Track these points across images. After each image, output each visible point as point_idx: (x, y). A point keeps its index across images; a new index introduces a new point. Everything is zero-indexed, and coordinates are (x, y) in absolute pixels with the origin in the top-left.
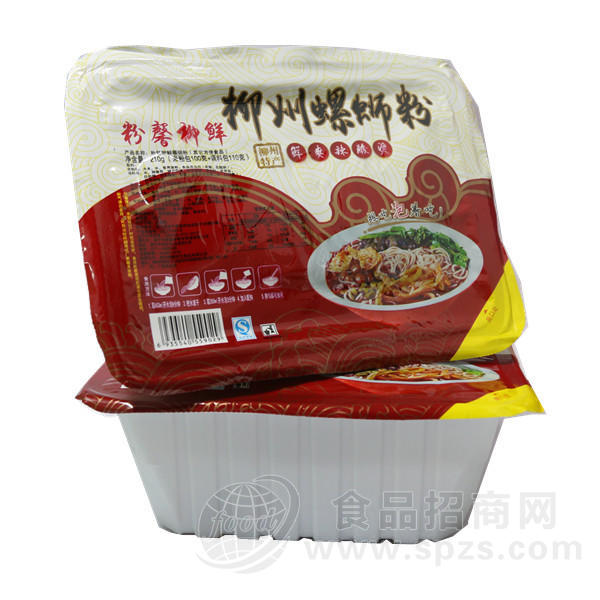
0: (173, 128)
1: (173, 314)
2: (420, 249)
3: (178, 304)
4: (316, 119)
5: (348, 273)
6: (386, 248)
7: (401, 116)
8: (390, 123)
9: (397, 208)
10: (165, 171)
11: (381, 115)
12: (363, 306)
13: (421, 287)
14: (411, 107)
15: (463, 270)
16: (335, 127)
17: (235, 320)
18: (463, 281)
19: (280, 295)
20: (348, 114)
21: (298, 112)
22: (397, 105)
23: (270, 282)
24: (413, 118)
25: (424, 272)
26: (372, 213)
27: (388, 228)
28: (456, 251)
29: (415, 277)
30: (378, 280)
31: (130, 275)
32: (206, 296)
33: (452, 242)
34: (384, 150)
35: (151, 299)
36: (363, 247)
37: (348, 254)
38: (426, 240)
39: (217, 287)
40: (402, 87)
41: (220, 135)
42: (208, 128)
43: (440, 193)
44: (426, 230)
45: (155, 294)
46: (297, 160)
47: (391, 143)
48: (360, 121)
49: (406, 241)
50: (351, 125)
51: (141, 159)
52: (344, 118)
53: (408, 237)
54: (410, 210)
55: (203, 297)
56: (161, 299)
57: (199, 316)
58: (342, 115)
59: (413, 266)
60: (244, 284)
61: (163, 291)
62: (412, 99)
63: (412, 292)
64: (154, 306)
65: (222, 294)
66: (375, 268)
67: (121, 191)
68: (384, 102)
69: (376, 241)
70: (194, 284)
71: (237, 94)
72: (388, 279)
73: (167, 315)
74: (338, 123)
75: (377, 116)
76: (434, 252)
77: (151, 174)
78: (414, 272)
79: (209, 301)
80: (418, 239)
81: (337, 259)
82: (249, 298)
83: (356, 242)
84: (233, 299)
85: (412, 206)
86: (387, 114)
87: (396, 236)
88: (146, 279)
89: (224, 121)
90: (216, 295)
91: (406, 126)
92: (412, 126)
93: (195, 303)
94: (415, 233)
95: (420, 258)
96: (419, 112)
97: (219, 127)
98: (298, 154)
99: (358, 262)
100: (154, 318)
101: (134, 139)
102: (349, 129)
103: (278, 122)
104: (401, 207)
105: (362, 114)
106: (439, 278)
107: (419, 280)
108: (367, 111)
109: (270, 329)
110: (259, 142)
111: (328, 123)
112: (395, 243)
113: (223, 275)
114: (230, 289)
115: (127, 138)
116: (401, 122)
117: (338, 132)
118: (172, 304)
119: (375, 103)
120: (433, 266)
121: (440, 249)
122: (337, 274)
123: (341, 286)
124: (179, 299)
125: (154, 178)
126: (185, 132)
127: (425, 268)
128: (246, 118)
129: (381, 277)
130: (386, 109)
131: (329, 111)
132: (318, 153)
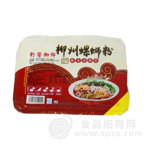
0: (43, 53)
1: (33, 96)
2: (101, 87)
3: (35, 94)
4: (80, 53)
5: (80, 91)
6: (91, 85)
7: (103, 53)
8: (100, 54)
9: (96, 76)
10: (38, 63)
11: (98, 53)
12: (82, 99)
13: (100, 96)
14: (107, 51)
15: (113, 93)
16: (84, 55)
17: (48, 99)
18: (112, 96)
19: (60, 94)
20: (89, 52)
21: (75, 51)
22: (103, 50)
23: (59, 91)
24: (107, 53)
25: (101, 93)
26: (89, 77)
27: (93, 81)
28: (112, 88)
29: (98, 94)
30: (87, 93)
31: (24, 86)
32: (42, 93)
33: (111, 86)
34: (96, 61)
35: (28, 92)
36: (84, 85)
37: (80, 86)
38: (103, 85)
39: (45, 91)
40: (105, 45)
41: (54, 55)
42: (51, 54)
43: (110, 73)
44: (103, 82)
45: (30, 91)
46: (72, 62)
47: (99, 59)
48: (92, 54)
49: (97, 84)
50: (89, 54)
51: (33, 61)
52: (88, 53)
53: (98, 83)
54: (100, 76)
55: (41, 93)
56: (31, 92)
57: (39, 97)
58: (87, 52)
59: (98, 91)
60: (52, 91)
61: (31, 90)
62: (108, 48)
63: (97, 97)
64: (29, 93)
65: (46, 93)
66: (87, 90)
67: (26, 67)
68: (100, 49)
69: (88, 84)
70: (40, 90)
71: (60, 46)
72: (91, 93)
73: (31, 96)
74: (85, 54)
75: (97, 53)
76: (105, 88)
77: (35, 64)
78: (98, 92)
79: (42, 94)
80: (100, 84)
81: (77, 87)
82: (52, 94)
83: (83, 83)
84: (48, 94)
85: (100, 75)
86: (99, 52)
87: (94, 83)
88: (28, 87)
89: (56, 52)
90: (44, 93)
91: (104, 55)
92: (105, 55)
93: (39, 94)
94: (100, 82)
95: (100, 89)
96: (108, 52)
97: (54, 54)
98: (73, 61)
99: (83, 88)
100: (28, 96)
101: (32, 56)
102: (88, 55)
103: (69, 53)
104: (97, 75)
105: (93, 52)
106: (105, 94)
107: (99, 94)
108: (94, 51)
109: (56, 102)
110: (63, 58)
111: (83, 54)
112: (94, 84)
113: (47, 88)
114: (48, 92)
115: (31, 56)
116: (103, 54)
117: (85, 56)
118: (33, 94)
119: (97, 49)
120: (104, 91)
121: (107, 87)
122: (77, 91)
123: (77, 94)
124: (35, 93)
125: (35, 65)
126: (46, 54)
127: (102, 92)
128: (62, 52)
129: (89, 93)
130: (100, 51)
131: (84, 51)
132: (78, 61)
